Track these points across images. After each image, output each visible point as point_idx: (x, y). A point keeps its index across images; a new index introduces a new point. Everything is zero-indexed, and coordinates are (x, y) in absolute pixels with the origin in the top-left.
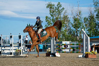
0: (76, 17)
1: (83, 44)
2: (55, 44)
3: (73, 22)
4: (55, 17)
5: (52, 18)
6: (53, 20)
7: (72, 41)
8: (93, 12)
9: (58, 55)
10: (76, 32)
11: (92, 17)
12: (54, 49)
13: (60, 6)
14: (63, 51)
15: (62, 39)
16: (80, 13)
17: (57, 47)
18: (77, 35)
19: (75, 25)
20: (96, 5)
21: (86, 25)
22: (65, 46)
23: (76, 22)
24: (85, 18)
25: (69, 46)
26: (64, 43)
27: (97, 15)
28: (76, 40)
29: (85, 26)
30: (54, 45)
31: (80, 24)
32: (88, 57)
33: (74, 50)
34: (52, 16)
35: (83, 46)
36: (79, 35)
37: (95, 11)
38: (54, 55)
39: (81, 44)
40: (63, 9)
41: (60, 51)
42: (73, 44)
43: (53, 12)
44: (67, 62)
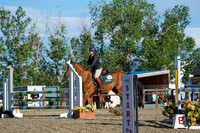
0: (56, 37)
1: (69, 91)
2: (12, 91)
3: (48, 48)
4: (11, 38)
5: (5, 39)
6: (7, 42)
7: (47, 85)
8: (88, 28)
9: (17, 113)
10: (56, 67)
11: (86, 38)
12: (10, 102)
13: (23, 14)
14: (29, 105)
15: (27, 82)
16: (63, 28)
17: (15, 97)
18: (58, 74)
19: (54, 52)
20: (95, 14)
21: (75, 53)
22: (33, 96)
23: (56, 48)
24: (73, 40)
25: (40, 95)
26: (31, 88)
27: (96, 34)
28: (56, 83)
29: (73, 56)
30: (10, 95)
31: (63, 50)
32: (78, 117)
33: (51, 104)
34: (5, 34)
35: (68, 95)
36: (61, 72)
37: (93, 25)
38: (10, 114)
39: (66, 92)
40: (29, 20)
41: (22, 105)
42: (50, 92)
43: (9, 26)
44: (37, 127)
